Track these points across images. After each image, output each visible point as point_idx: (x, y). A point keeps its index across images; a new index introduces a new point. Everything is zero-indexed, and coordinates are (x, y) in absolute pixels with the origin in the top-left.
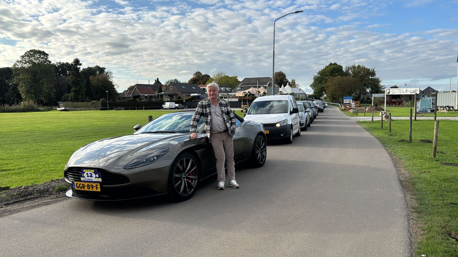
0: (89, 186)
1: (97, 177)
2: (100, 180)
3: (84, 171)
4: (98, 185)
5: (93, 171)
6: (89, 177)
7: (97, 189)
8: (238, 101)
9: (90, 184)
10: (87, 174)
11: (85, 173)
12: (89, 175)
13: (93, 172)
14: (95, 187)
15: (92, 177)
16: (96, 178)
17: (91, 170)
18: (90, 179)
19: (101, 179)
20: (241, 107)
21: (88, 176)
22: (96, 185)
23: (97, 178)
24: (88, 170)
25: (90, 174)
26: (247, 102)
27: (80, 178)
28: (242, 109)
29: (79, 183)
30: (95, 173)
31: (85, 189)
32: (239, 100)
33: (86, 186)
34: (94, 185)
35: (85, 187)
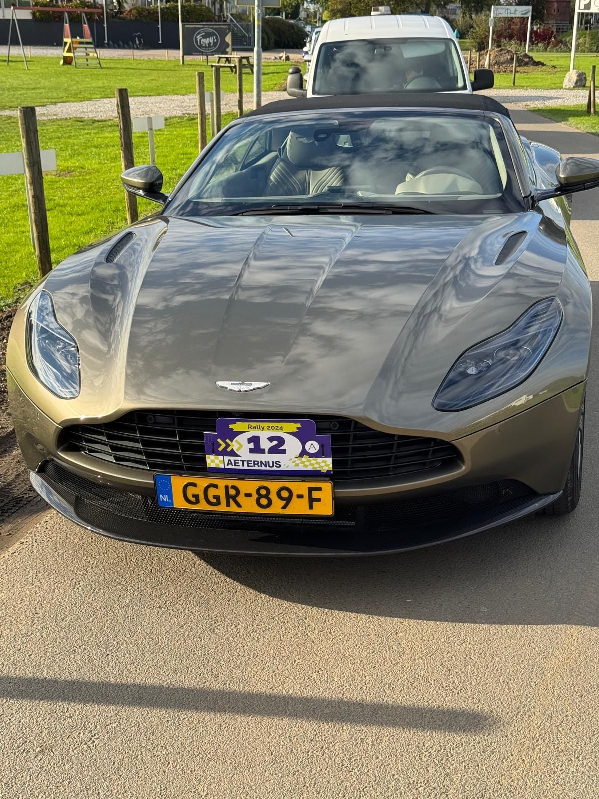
0: (266, 496)
1: (313, 451)
2: (326, 464)
3: (236, 427)
4: (320, 489)
5: (294, 427)
6: (263, 451)
7: (311, 507)
8: (30, 17)
9: (274, 486)
10: (255, 440)
11: (242, 439)
12: (265, 445)
13: (292, 434)
14: (300, 497)
15: (284, 452)
16: (305, 459)
17: (279, 425)
18: (266, 464)
19: (329, 461)
20: (60, 44)
21: (257, 450)
22: (311, 490)
23: (312, 456)
24: (262, 424)
25: (271, 439)
26: (86, 26)
27: (205, 458)
28: (69, 51)
29: (202, 482)
30: (302, 436)
31: (239, 506)
32: (34, 14)
33: (248, 495)
34: (300, 487)
35: (241, 499)
